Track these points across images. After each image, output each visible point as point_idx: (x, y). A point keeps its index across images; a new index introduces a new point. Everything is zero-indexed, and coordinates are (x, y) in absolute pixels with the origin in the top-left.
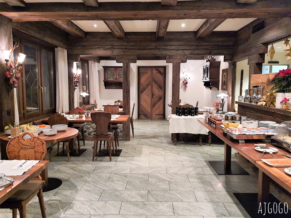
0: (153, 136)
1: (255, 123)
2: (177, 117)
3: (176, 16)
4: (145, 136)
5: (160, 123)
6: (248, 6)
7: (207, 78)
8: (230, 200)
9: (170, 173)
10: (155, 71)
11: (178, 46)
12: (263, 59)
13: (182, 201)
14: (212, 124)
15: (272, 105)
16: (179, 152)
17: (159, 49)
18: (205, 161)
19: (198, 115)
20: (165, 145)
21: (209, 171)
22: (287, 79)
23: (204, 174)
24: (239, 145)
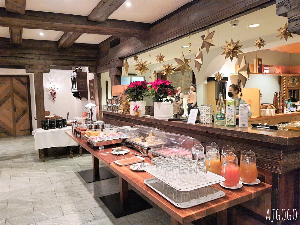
0: (16, 156)
1: (115, 129)
2: (44, 131)
3: (26, 25)
4: (6, 157)
5: (26, 139)
6: (99, 25)
7: (75, 89)
8: (96, 204)
9: (35, 193)
10: (15, 81)
11: (38, 55)
12: (120, 72)
13: (47, 219)
14: (78, 134)
15: (128, 113)
16: (48, 169)
17: (15, 57)
18: (75, 172)
19: (66, 127)
20: (31, 164)
21: (78, 182)
22: (137, 90)
23: (74, 186)
24: (99, 152)
